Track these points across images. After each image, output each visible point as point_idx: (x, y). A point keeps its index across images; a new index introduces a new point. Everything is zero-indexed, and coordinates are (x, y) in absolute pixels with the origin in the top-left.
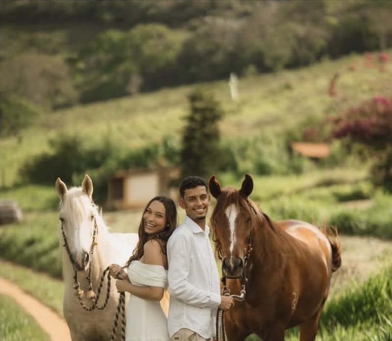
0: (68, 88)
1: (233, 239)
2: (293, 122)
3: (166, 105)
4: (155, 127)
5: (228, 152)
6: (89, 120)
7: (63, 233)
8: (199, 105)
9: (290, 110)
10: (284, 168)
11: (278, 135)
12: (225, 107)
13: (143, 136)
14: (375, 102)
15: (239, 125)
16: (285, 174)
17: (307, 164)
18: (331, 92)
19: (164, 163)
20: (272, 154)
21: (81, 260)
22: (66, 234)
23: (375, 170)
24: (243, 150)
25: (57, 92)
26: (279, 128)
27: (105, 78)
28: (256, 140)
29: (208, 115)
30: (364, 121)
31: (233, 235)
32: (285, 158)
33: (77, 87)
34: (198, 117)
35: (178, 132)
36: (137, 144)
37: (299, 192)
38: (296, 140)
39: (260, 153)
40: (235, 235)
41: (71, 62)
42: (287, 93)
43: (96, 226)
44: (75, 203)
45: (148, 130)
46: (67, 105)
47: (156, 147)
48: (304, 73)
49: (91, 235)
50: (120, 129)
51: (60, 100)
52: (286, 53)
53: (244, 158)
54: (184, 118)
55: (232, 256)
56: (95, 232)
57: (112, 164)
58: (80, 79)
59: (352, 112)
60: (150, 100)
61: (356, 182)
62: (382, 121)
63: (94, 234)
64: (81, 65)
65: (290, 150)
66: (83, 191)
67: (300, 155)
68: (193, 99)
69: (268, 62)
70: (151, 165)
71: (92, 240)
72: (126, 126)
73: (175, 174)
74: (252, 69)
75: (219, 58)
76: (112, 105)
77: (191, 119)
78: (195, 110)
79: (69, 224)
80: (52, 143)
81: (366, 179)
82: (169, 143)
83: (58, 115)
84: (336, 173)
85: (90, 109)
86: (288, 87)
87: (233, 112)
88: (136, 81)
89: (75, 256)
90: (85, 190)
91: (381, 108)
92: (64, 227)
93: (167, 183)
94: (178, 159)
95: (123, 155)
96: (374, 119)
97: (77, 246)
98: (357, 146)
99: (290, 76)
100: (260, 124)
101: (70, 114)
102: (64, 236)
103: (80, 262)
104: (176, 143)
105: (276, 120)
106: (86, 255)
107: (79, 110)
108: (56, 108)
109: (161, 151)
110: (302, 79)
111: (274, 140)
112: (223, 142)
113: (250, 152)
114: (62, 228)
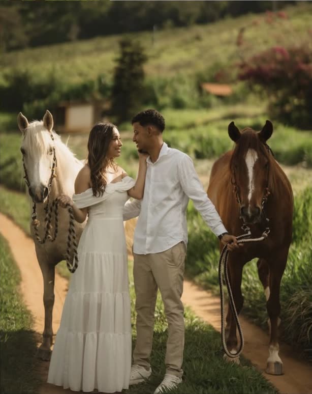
0: (20, 34)
1: (251, 187)
2: (203, 66)
3: (99, 50)
4: (90, 67)
5: (150, 89)
6: (37, 60)
7: (24, 165)
8: (128, 50)
9: (200, 57)
10: (194, 103)
11: (190, 76)
12: (148, 53)
13: (81, 74)
14: (274, 51)
15: (158, 68)
16: (196, 108)
17: (214, 100)
18: (239, 43)
19: (98, 96)
20: (186, 91)
21: (40, 193)
22: (26, 166)
23: (271, 107)
24: (162, 88)
25: (11, 37)
26: (190, 71)
27: (50, 27)
28: (173, 80)
29: (135, 58)
30: (265, 67)
31: (252, 182)
32: (196, 95)
33: (27, 33)
34: (127, 59)
35: (110, 72)
36: (76, 81)
37: (206, 123)
38: (205, 81)
39: (176, 91)
40: (253, 182)
41: (23, 12)
42: (197, 43)
43: (55, 159)
44: (35, 138)
45: (85, 69)
46: (19, 48)
47: (92, 83)
48: (211, 27)
49: (50, 168)
50: (62, 68)
51: (13, 43)
52: (196, 11)
53: (163, 94)
54: (116, 60)
55: (250, 205)
56: (54, 164)
57: (56, 95)
58: (29, 26)
59: (255, 59)
60: (86, 46)
61: (255, 116)
62: (279, 67)
63: (53, 167)
64: (31, 15)
65: (200, 89)
66: (44, 125)
67: (208, 93)
68: (123, 45)
69: (182, 18)
70: (88, 98)
71: (51, 173)
72: (67, 66)
73: (107, 106)
74: (169, 23)
75: (142, 13)
76: (55, 48)
77: (121, 61)
78: (125, 54)
79: (29, 157)
80: (6, 77)
81: (264, 114)
82: (103, 81)
83: (11, 55)
84: (239, 109)
85: (37, 51)
86: (198, 38)
87: (154, 57)
88: (75, 30)
89: (34, 189)
90: (46, 125)
91: (279, 56)
92: (25, 160)
93: (100, 114)
94: (109, 93)
95: (65, 89)
96: (273, 66)
97: (36, 180)
98: (257, 87)
99: (200, 30)
100: (176, 67)
101: (21, 55)
102: (25, 168)
103: (39, 195)
104: (109, 80)
105: (188, 64)
106: (45, 189)
107: (28, 52)
108: (10, 49)
109: (96, 87)
110: (210, 33)
111: (187, 80)
112: (147, 81)
113: (168, 90)
114: (23, 160)
